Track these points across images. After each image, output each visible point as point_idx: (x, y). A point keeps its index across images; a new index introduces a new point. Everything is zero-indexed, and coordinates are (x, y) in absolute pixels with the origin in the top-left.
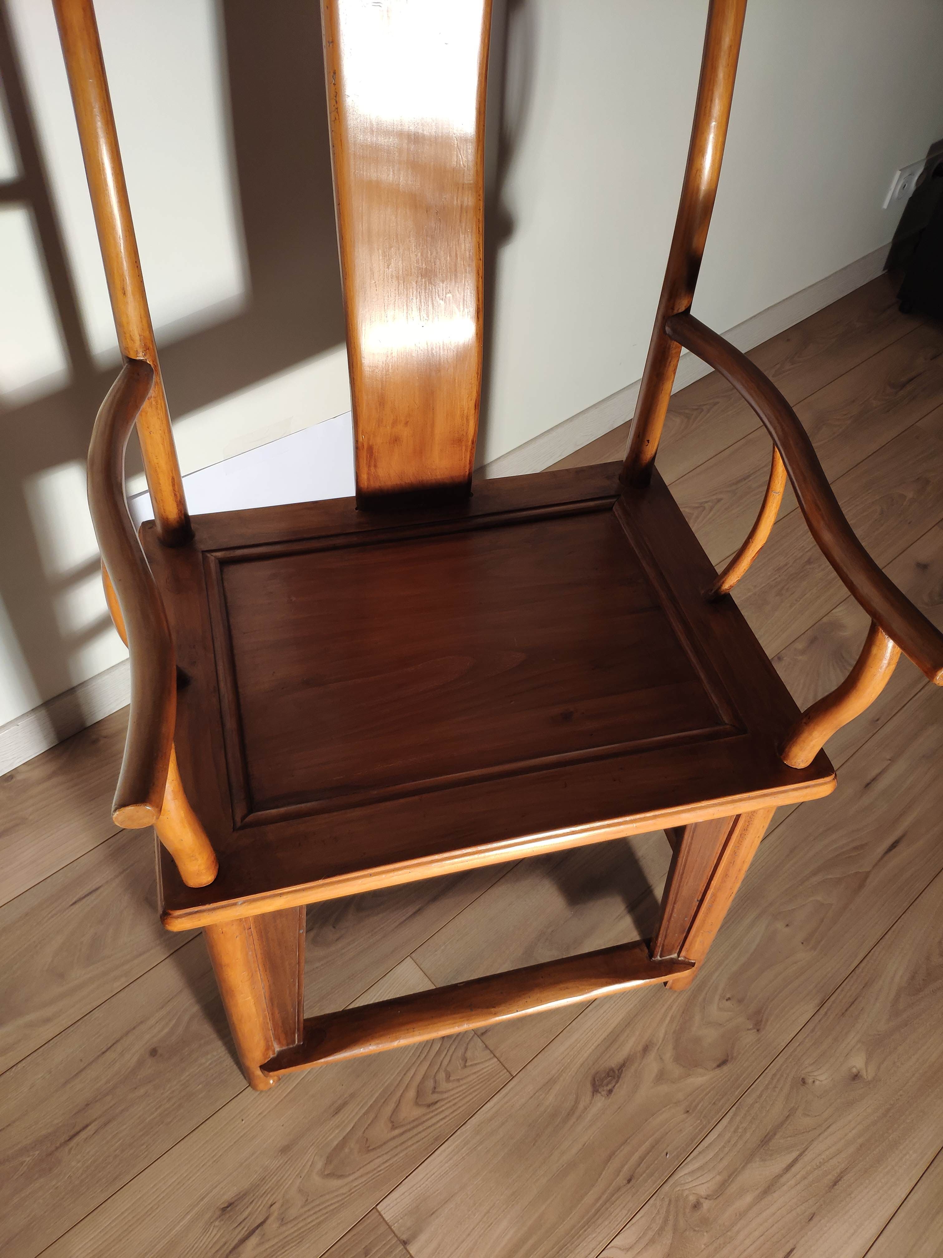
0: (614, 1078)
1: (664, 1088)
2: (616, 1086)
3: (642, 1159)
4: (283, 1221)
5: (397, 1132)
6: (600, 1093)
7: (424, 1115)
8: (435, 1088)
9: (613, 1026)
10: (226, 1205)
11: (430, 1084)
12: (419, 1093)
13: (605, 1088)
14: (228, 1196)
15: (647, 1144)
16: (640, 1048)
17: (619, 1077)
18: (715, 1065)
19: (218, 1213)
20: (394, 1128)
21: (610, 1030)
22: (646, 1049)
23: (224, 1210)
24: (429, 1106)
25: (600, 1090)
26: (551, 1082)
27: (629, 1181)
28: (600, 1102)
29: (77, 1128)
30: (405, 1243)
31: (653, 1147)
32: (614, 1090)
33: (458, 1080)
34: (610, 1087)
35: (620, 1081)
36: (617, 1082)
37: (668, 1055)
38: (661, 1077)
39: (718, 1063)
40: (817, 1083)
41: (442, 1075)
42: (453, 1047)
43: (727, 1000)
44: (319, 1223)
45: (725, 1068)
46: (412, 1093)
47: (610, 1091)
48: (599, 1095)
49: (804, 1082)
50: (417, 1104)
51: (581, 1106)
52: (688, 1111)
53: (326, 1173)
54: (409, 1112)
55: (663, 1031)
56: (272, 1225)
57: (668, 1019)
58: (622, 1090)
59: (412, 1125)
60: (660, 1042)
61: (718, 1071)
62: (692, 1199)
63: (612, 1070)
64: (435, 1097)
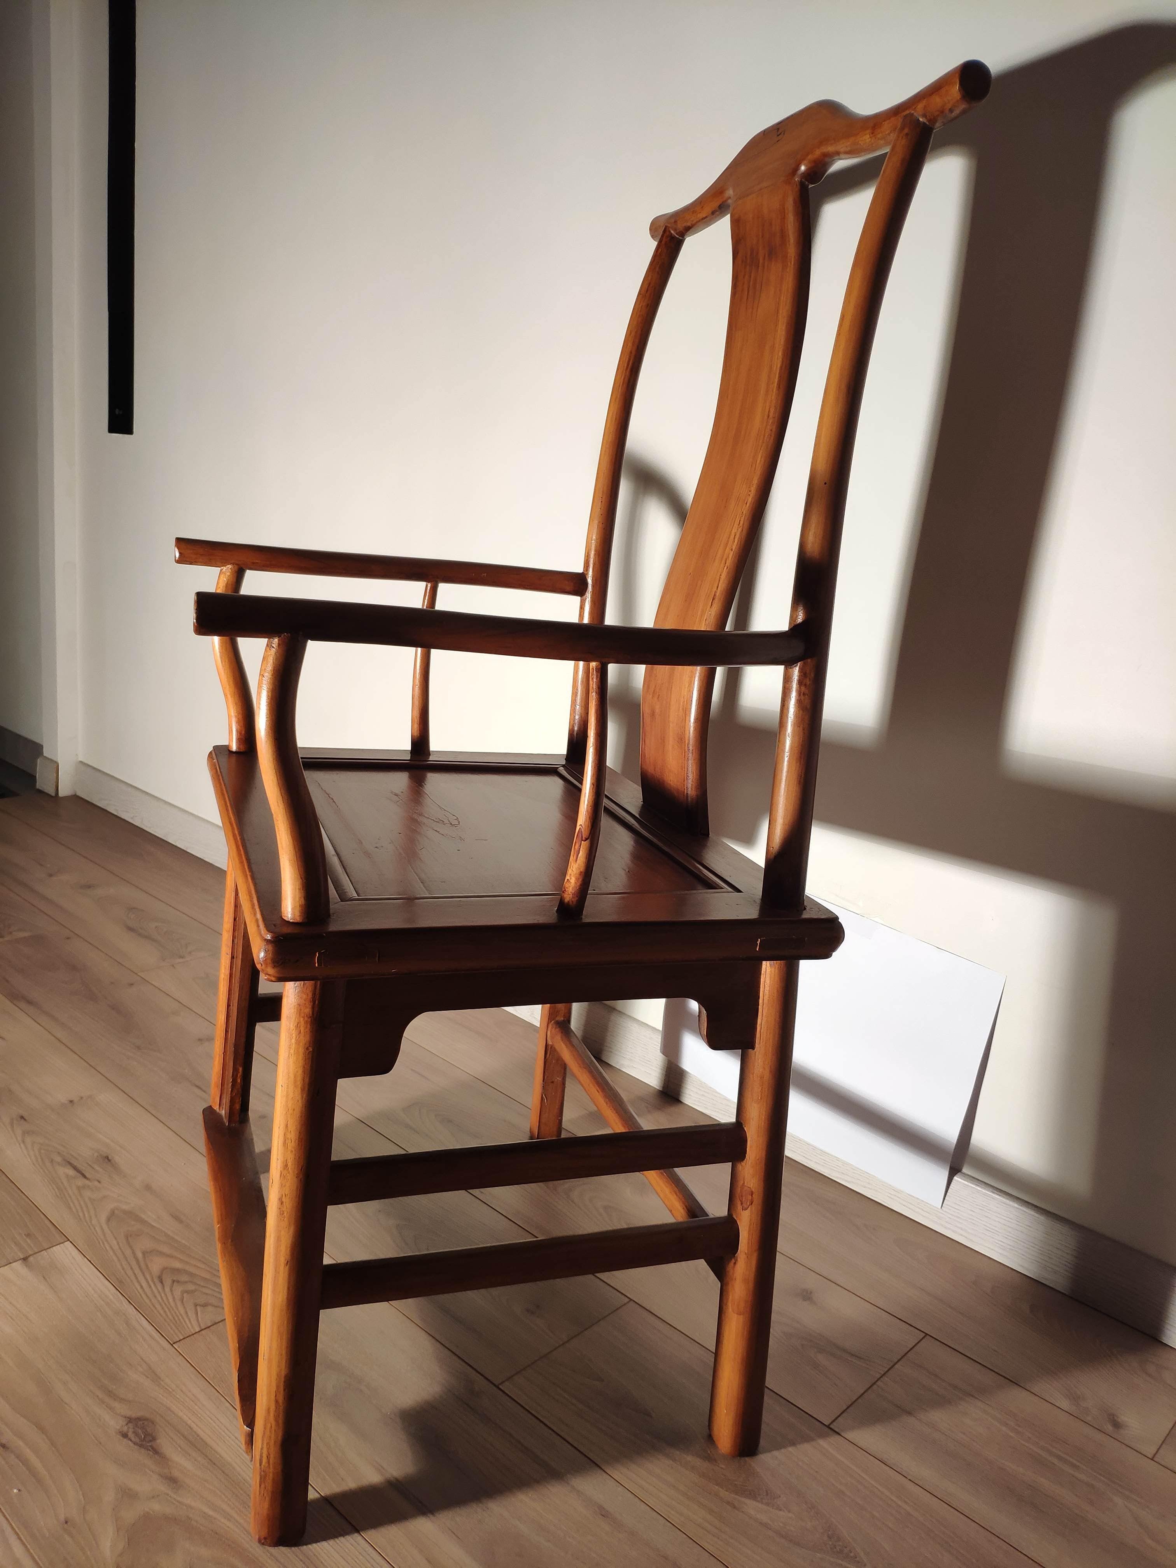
0: (142, 1441)
1: (109, 1496)
2: (130, 1442)
3: (25, 1462)
4: (81, 1188)
5: (140, 1255)
6: (127, 1425)
7: (151, 1274)
8: (178, 1282)
9: (215, 1446)
10: (110, 1158)
11: (184, 1279)
12: (176, 1271)
13: (131, 1430)
14: (119, 1161)
15: (42, 1468)
16: (176, 1473)
17: (141, 1446)
19: (105, 1155)
20: (144, 1253)
21: (208, 1440)
22: (172, 1481)
23: (107, 1158)
24: (160, 1278)
25: (130, 1424)
26: (156, 1378)
28: (114, 1423)
30: (25, 1259)
32: (125, 1440)
33: (182, 1300)
34: (130, 1434)
35: (136, 1447)
36: (135, 1443)
37: (156, 1507)
38: (127, 1495)
41: (191, 1287)
44: (70, 1208)
46: (175, 1264)
47: (125, 1435)
48: (124, 1423)
50: (165, 1268)
51: (116, 1405)
52: (66, 1522)
53: (116, 1211)
54: (158, 1264)
55: (193, 1504)
56: (81, 1182)
57: (211, 1513)
58: (124, 1448)
59: (143, 1265)
60: (178, 1499)
63: (154, 1439)
64: (168, 1283)
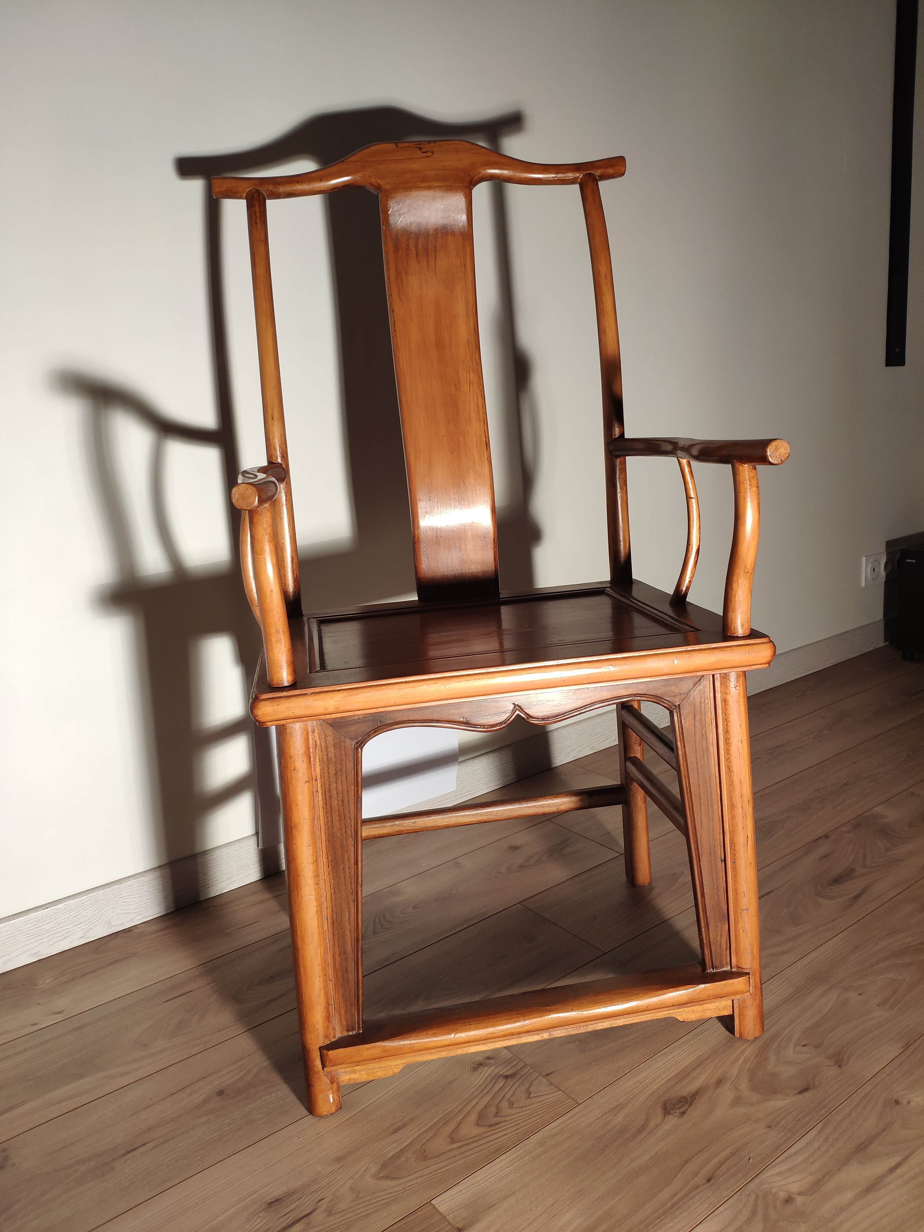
0: (687, 1103)
1: (741, 1110)
2: (689, 1109)
3: (721, 1164)
4: (330, 1212)
5: (456, 1145)
6: (671, 1114)
7: (484, 1133)
8: (497, 1113)
9: (684, 1066)
10: (273, 1201)
11: (493, 1110)
12: (481, 1117)
13: (677, 1111)
14: (277, 1193)
15: (727, 1152)
16: (713, 1081)
17: (691, 1103)
18: (796, 1092)
19: (264, 1206)
20: (453, 1141)
21: (680, 1069)
22: (719, 1082)
23: (270, 1204)
24: (491, 1126)
25: (671, 1112)
26: (620, 1107)
27: (709, 1181)
28: (672, 1121)
29: (136, 1145)
31: (733, 1154)
32: (687, 1112)
33: (521, 1107)
34: (682, 1110)
35: (693, 1105)
36: (690, 1106)
37: (744, 1085)
38: (737, 1101)
39: (799, 1090)
40: (912, 1103)
41: (505, 1104)
42: (517, 1084)
43: (803, 1046)
45: (807, 1094)
46: (473, 1117)
47: (683, 1113)
48: (672, 1116)
49: (897, 1102)
50: (478, 1123)
51: (652, 1124)
52: (770, 1127)
53: (380, 1176)
54: (469, 1129)
55: (737, 1069)
57: (741, 1060)
58: (695, 1112)
59: (472, 1140)
60: (734, 1076)
61: (800, 1097)
62: (783, 1195)
63: (685, 1098)
64: (497, 1119)
